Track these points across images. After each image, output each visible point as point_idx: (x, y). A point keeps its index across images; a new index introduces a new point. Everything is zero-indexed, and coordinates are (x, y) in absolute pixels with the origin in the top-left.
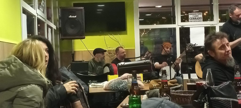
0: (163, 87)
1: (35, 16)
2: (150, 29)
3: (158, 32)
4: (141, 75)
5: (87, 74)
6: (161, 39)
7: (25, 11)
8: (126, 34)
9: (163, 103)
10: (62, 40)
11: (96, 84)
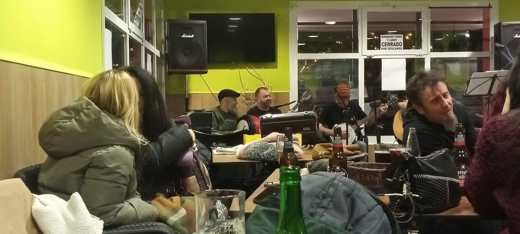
0: (336, 155)
1: (126, 33)
2: (316, 61)
3: (329, 65)
4: (298, 136)
5: (210, 131)
6: (333, 77)
7: (109, 25)
8: (276, 67)
9: (335, 182)
10: (170, 75)
11: (223, 149)
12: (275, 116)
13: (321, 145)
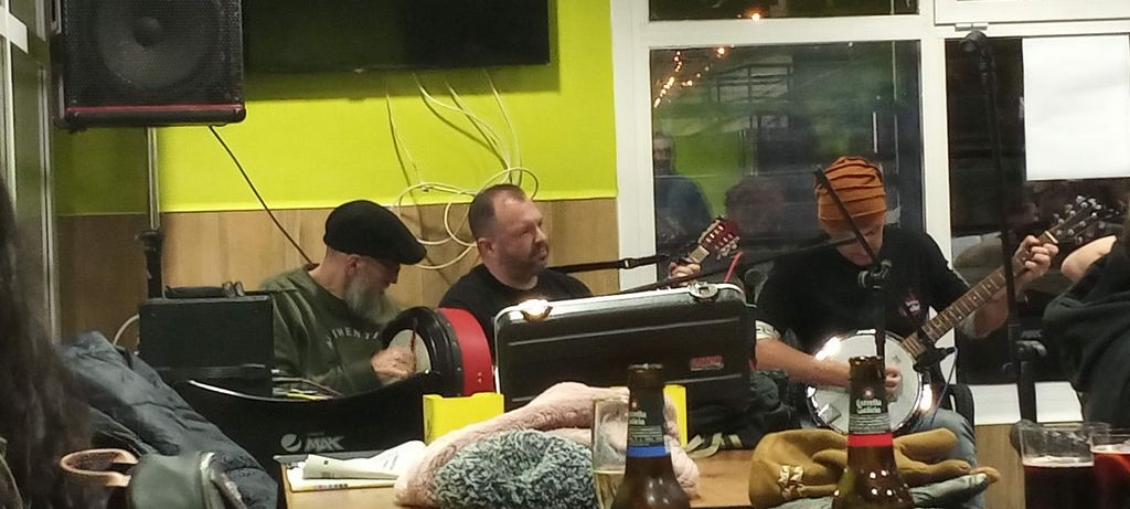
0: (861, 486)
4: (675, 397)
5: (265, 383)
12: (564, 308)
13: (788, 439)
